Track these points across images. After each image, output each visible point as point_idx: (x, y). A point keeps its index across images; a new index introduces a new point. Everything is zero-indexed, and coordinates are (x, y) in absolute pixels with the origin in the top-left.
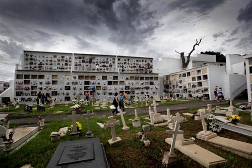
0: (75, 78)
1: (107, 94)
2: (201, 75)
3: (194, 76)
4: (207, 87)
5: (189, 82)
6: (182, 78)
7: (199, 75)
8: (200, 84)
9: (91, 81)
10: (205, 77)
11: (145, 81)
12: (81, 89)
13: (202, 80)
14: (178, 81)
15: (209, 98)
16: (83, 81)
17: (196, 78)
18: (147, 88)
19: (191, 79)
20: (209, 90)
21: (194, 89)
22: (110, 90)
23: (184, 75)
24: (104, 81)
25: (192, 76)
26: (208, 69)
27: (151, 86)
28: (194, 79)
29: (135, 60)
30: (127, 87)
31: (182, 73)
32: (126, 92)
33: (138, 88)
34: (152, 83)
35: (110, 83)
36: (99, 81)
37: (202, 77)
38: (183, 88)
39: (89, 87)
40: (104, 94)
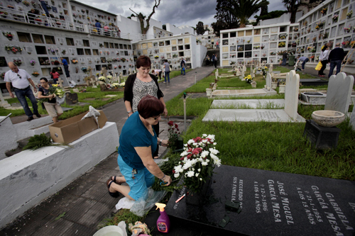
0: (10, 37)
1: (81, 71)
2: (183, 44)
3: (174, 45)
4: (189, 56)
5: (169, 52)
6: (158, 47)
7: (181, 45)
8: (182, 54)
9: (48, 46)
10: (188, 47)
11: (120, 50)
12: (33, 64)
13: (184, 50)
14: (153, 51)
15: (191, 67)
16: (31, 45)
17: (177, 48)
18: (123, 60)
19: (171, 48)
20: (191, 59)
21: (175, 59)
22: (82, 64)
23: (161, 44)
24: (71, 47)
25: (172, 44)
26: (190, 39)
27: (126, 57)
28: (174, 48)
29: (96, 14)
30: (103, 59)
31: (158, 42)
32: (103, 66)
33: (115, 61)
34: (126, 54)
35: (80, 51)
36: (63, 48)
37: (184, 47)
38: (160, 59)
39: (47, 58)
40: (77, 72)
